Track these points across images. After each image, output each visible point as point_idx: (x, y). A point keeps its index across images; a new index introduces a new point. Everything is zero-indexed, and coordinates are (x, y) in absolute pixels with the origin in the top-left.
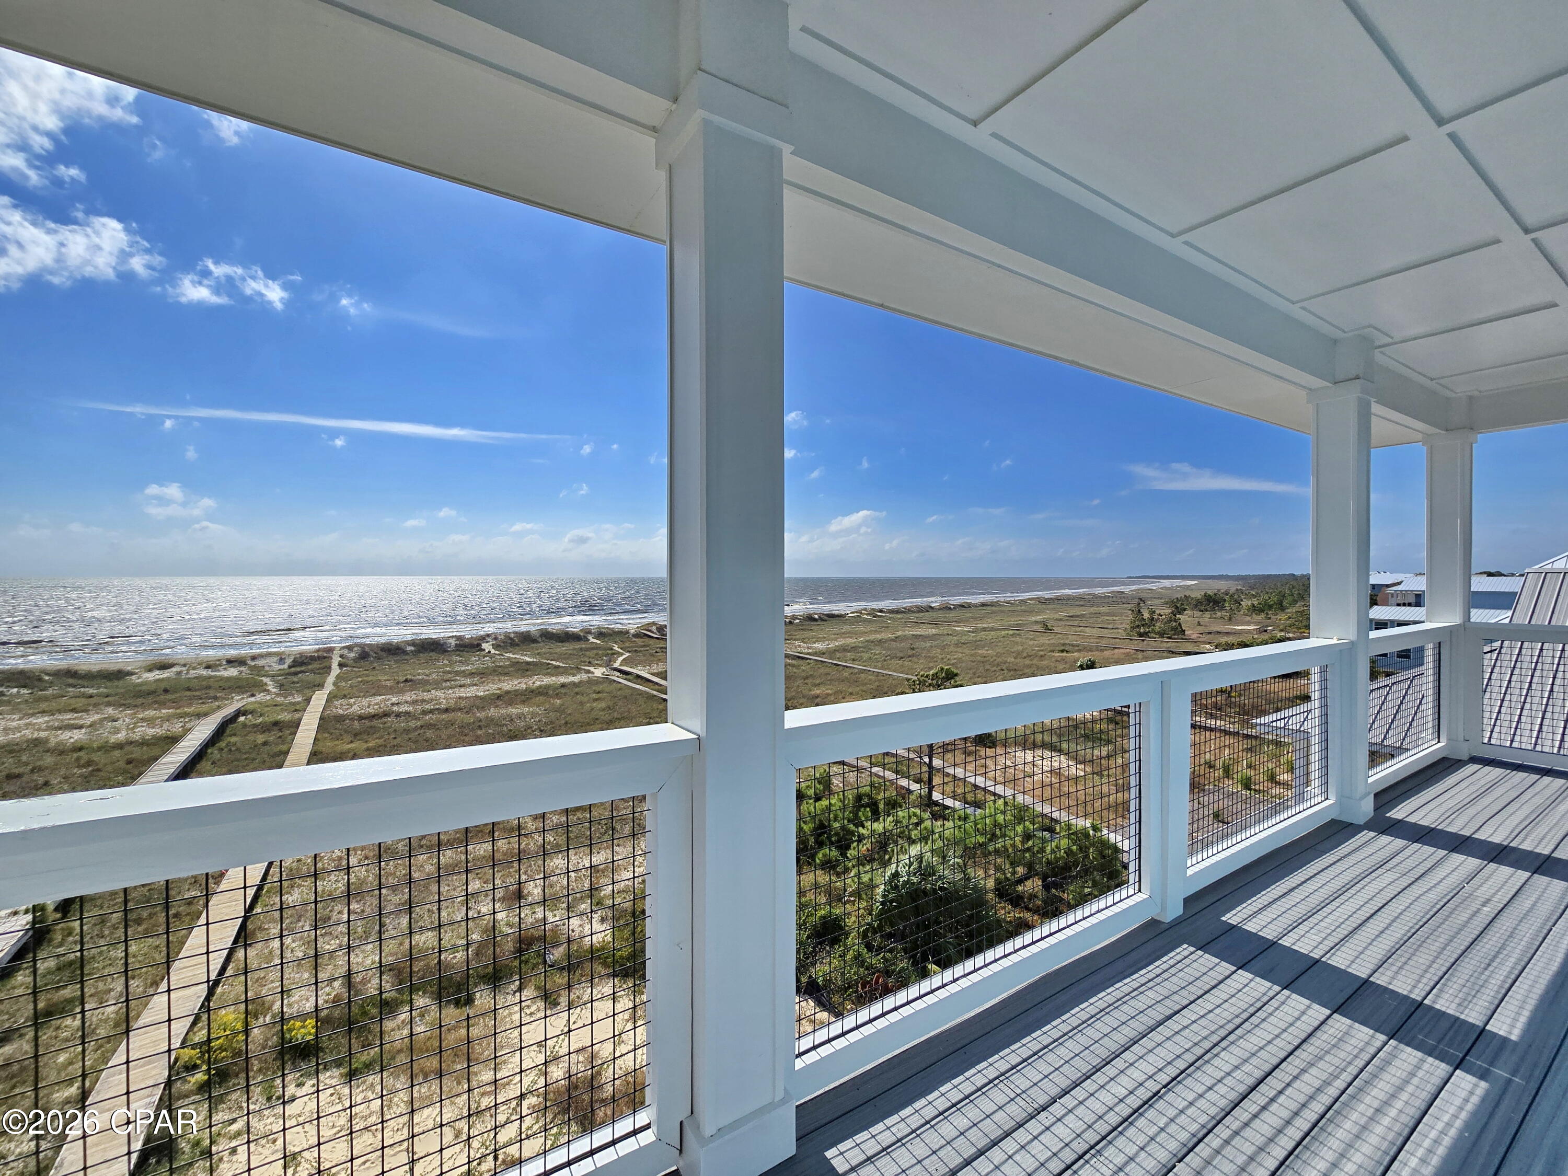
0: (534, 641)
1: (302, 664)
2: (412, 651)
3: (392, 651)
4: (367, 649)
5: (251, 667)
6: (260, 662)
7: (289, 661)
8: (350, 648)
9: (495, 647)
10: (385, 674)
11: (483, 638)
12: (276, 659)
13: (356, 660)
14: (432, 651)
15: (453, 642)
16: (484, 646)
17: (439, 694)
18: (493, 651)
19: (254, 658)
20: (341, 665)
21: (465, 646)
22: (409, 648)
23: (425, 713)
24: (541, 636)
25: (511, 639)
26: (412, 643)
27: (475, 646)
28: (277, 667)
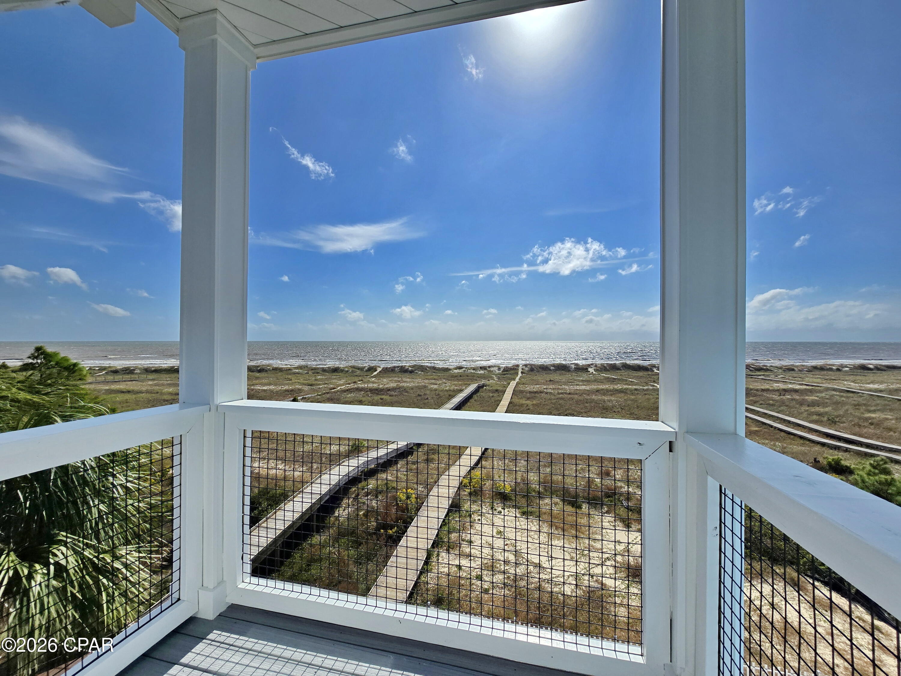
0: (618, 369)
1: (507, 371)
2: (553, 370)
3: (544, 368)
4: (533, 367)
5: (488, 371)
6: (492, 369)
7: (502, 369)
8: (526, 365)
9: (595, 370)
10: (542, 377)
11: (589, 366)
12: (497, 368)
13: (528, 371)
14: (563, 370)
15: (573, 366)
16: (589, 369)
17: (566, 387)
18: (594, 373)
19: (489, 367)
20: (522, 373)
21: (580, 369)
22: (552, 368)
23: (559, 394)
24: (622, 366)
25: (604, 367)
26: (554, 365)
27: (584, 369)
28: (498, 372)
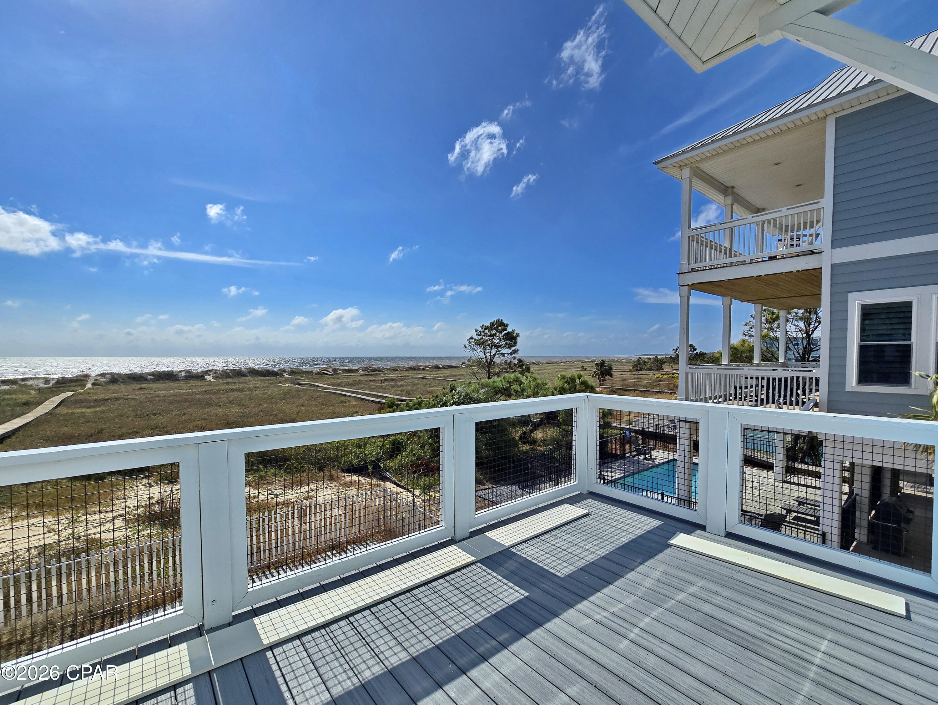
0: (244, 375)
2: (151, 379)
3: (136, 378)
4: (116, 376)
5: (21, 386)
6: (30, 382)
7: (52, 382)
8: (103, 375)
9: (214, 377)
11: (206, 373)
12: (41, 381)
13: (107, 383)
14: (167, 379)
15: (183, 374)
16: (208, 378)
18: (213, 380)
19: (23, 380)
20: (93, 384)
21: (193, 376)
22: (149, 377)
24: (249, 372)
25: (227, 373)
26: (152, 374)
27: (199, 377)
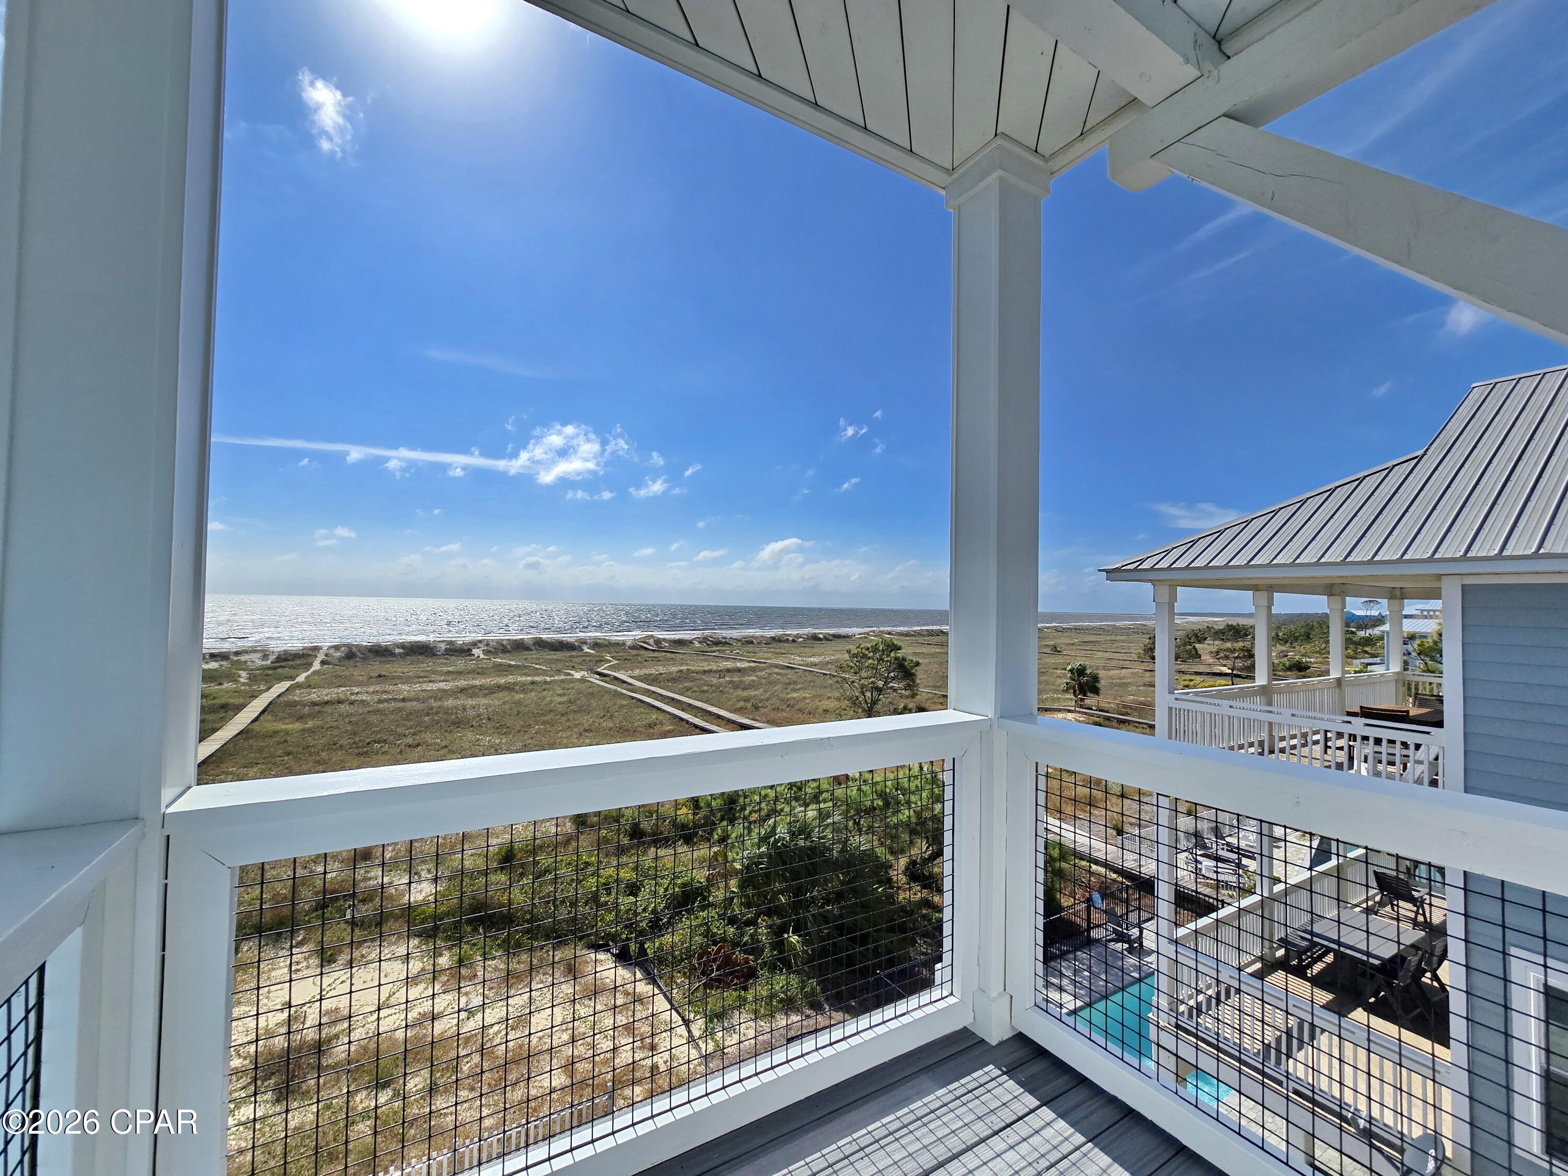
0: (527, 649)
1: (286, 660)
2: (400, 654)
3: (380, 652)
4: (354, 649)
5: (234, 663)
6: (243, 658)
7: (272, 658)
8: (337, 648)
9: (486, 652)
10: (359, 672)
11: (475, 644)
12: (259, 655)
13: (340, 659)
14: (421, 654)
15: (443, 646)
16: (476, 652)
17: (406, 687)
18: (482, 656)
19: (237, 653)
20: (323, 663)
21: (456, 651)
22: (397, 651)
23: (380, 701)
24: (534, 644)
25: (503, 645)
26: (402, 646)
27: (464, 651)
28: (260, 663)
